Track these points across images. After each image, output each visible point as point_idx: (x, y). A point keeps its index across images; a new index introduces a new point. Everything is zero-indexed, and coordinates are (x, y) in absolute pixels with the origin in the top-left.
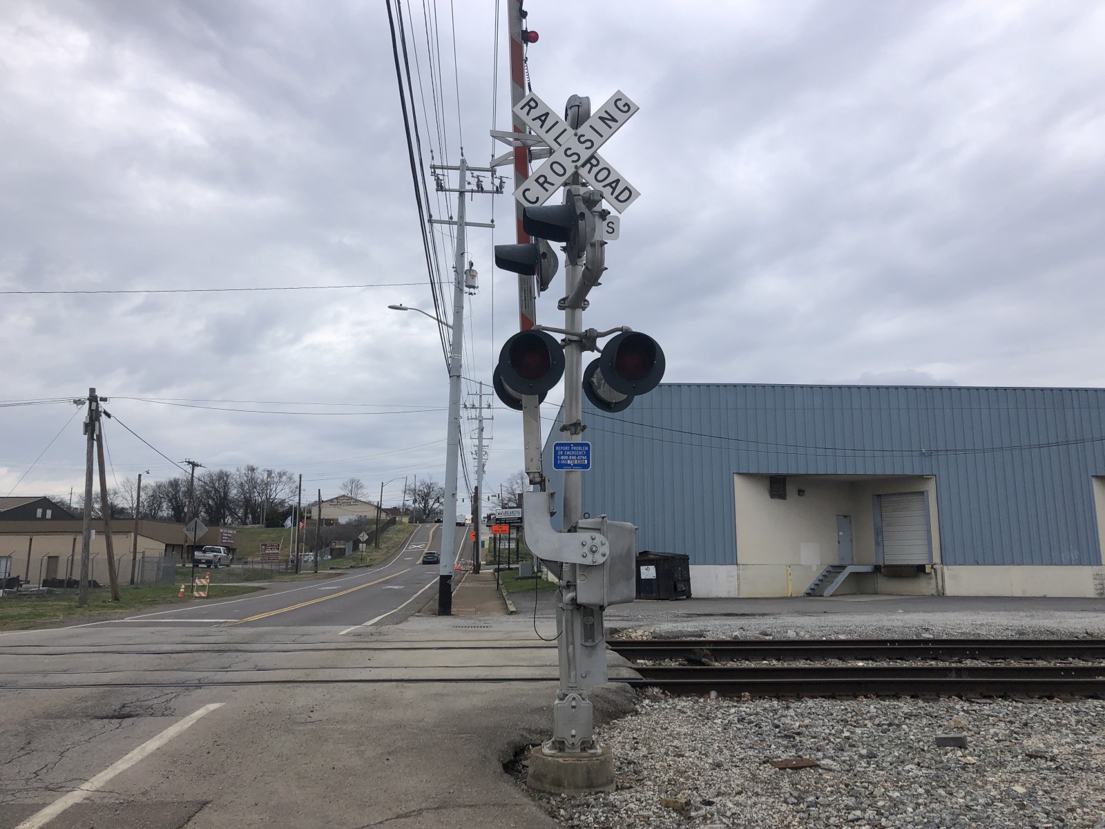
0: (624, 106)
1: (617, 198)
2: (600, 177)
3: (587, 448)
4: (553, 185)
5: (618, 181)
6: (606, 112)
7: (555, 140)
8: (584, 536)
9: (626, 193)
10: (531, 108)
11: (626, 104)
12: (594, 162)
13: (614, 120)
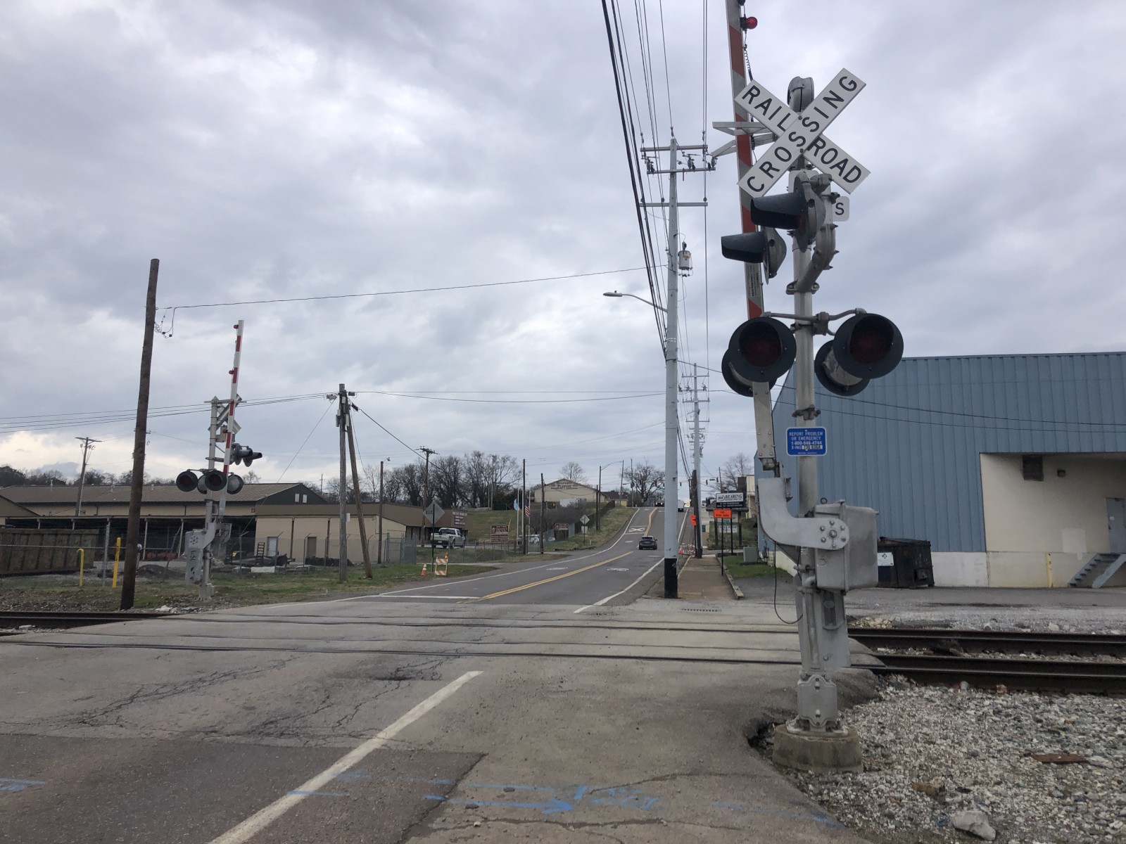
0: (850, 84)
1: (845, 178)
2: (826, 159)
3: (821, 434)
4: (778, 170)
5: (845, 161)
6: (831, 92)
7: (779, 125)
8: (824, 521)
9: (855, 173)
10: (753, 96)
11: (852, 82)
12: (819, 143)
13: (839, 99)
